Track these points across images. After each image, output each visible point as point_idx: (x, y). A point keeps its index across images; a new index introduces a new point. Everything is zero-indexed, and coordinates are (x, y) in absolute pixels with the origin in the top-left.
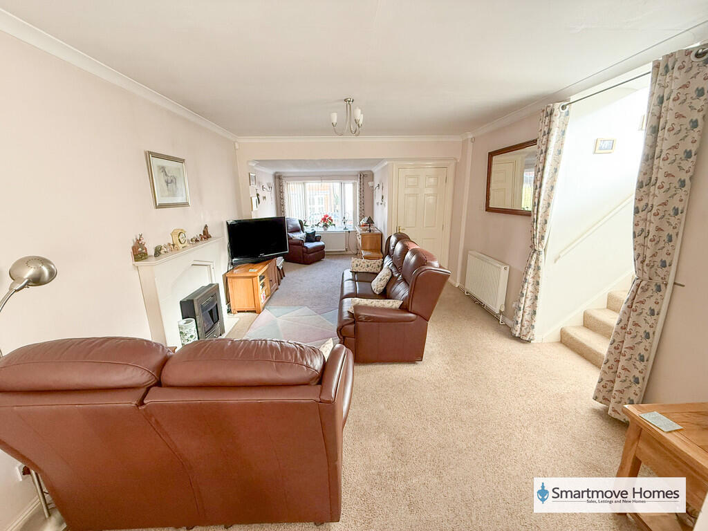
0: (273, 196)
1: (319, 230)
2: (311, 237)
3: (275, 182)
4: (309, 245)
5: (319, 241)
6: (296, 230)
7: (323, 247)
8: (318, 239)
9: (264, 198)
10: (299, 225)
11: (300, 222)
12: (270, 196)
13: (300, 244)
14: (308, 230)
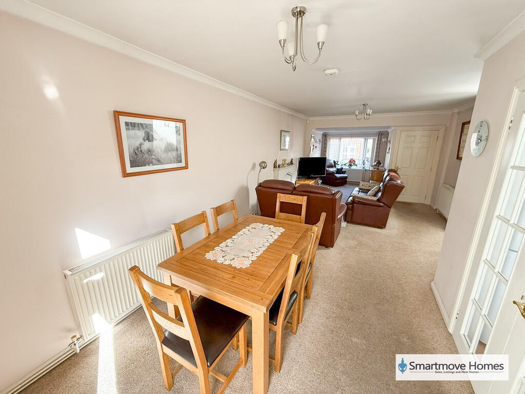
0: (320, 146)
1: (346, 167)
2: (340, 171)
3: (323, 138)
4: (338, 175)
5: (344, 174)
6: (331, 166)
7: (346, 177)
8: (344, 173)
9: (316, 147)
10: (333, 164)
11: (334, 162)
12: (319, 146)
13: (332, 173)
14: (339, 167)
